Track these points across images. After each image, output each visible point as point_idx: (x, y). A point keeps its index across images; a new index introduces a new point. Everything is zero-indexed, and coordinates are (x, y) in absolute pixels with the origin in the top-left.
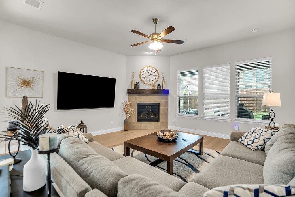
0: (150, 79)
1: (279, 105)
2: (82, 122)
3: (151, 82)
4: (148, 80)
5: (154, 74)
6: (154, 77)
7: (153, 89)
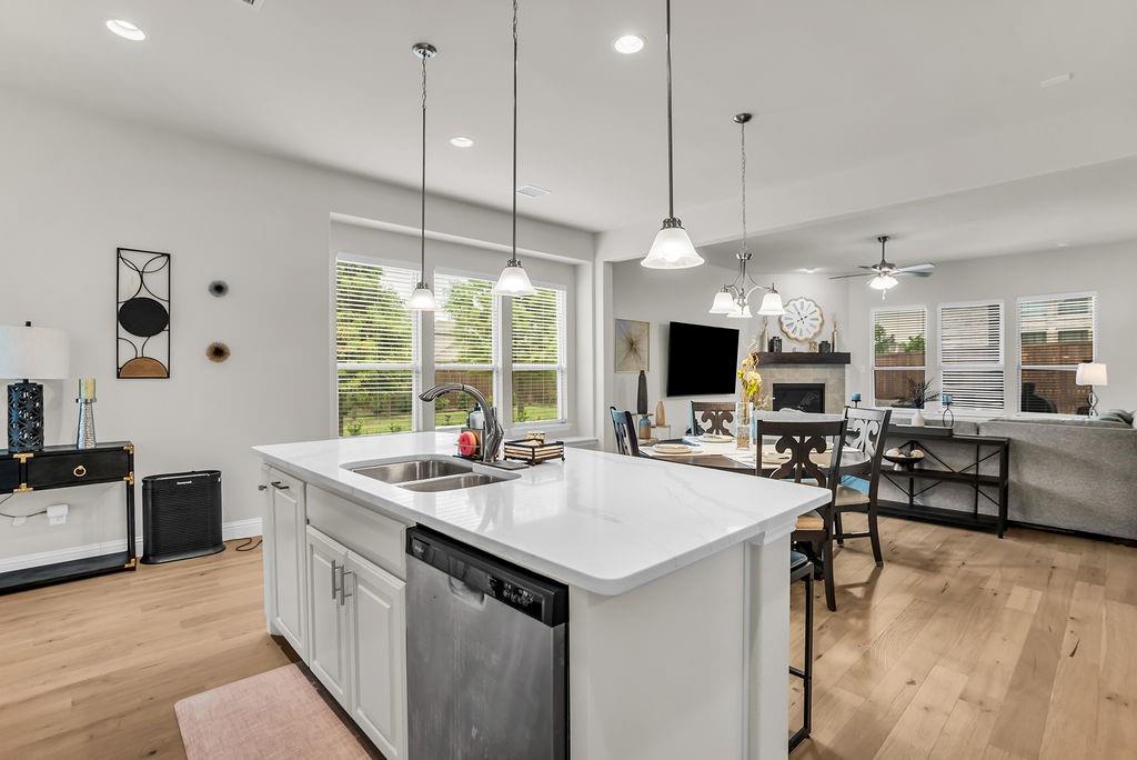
0: (804, 327)
1: (1105, 382)
3: (806, 335)
4: (798, 332)
5: (813, 316)
6: (813, 323)
7: (813, 351)
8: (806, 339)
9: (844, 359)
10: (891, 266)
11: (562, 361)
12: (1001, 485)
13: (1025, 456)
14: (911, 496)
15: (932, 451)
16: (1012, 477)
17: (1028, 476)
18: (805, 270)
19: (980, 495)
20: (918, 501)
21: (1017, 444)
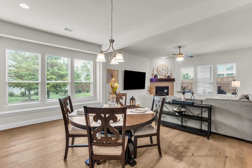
0: (163, 72)
1: (239, 86)
2: (133, 97)
3: (164, 74)
4: (162, 73)
5: (166, 69)
6: (165, 71)
7: (165, 78)
8: (164, 75)
9: (173, 80)
10: (182, 54)
11: (92, 81)
12: (209, 121)
13: (217, 111)
14: (182, 122)
15: (188, 108)
16: (213, 118)
17: (217, 118)
18: (163, 57)
19: (202, 123)
20: (184, 124)
21: (214, 107)
